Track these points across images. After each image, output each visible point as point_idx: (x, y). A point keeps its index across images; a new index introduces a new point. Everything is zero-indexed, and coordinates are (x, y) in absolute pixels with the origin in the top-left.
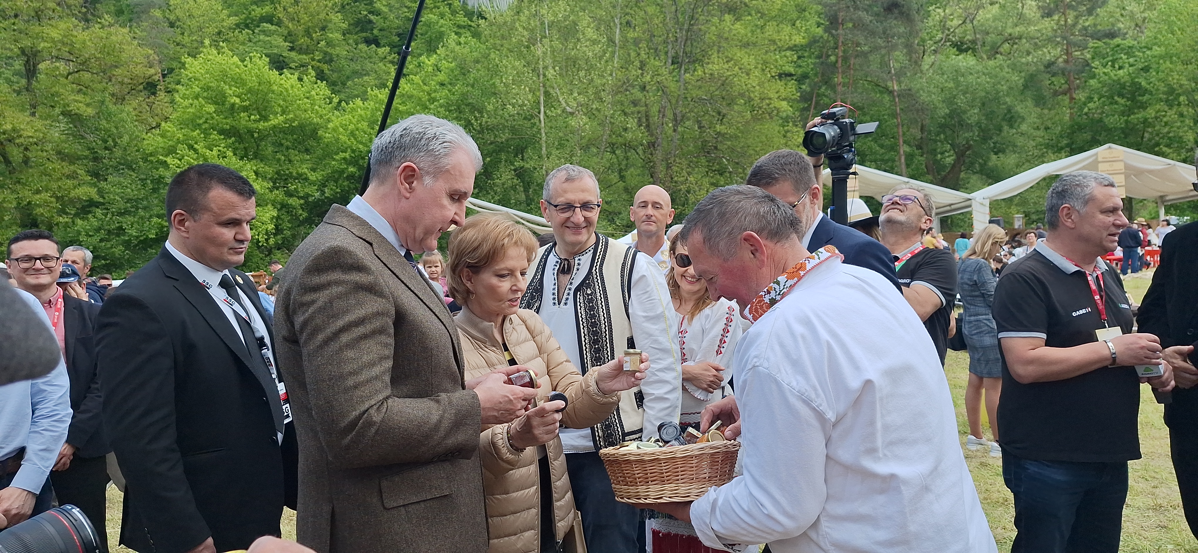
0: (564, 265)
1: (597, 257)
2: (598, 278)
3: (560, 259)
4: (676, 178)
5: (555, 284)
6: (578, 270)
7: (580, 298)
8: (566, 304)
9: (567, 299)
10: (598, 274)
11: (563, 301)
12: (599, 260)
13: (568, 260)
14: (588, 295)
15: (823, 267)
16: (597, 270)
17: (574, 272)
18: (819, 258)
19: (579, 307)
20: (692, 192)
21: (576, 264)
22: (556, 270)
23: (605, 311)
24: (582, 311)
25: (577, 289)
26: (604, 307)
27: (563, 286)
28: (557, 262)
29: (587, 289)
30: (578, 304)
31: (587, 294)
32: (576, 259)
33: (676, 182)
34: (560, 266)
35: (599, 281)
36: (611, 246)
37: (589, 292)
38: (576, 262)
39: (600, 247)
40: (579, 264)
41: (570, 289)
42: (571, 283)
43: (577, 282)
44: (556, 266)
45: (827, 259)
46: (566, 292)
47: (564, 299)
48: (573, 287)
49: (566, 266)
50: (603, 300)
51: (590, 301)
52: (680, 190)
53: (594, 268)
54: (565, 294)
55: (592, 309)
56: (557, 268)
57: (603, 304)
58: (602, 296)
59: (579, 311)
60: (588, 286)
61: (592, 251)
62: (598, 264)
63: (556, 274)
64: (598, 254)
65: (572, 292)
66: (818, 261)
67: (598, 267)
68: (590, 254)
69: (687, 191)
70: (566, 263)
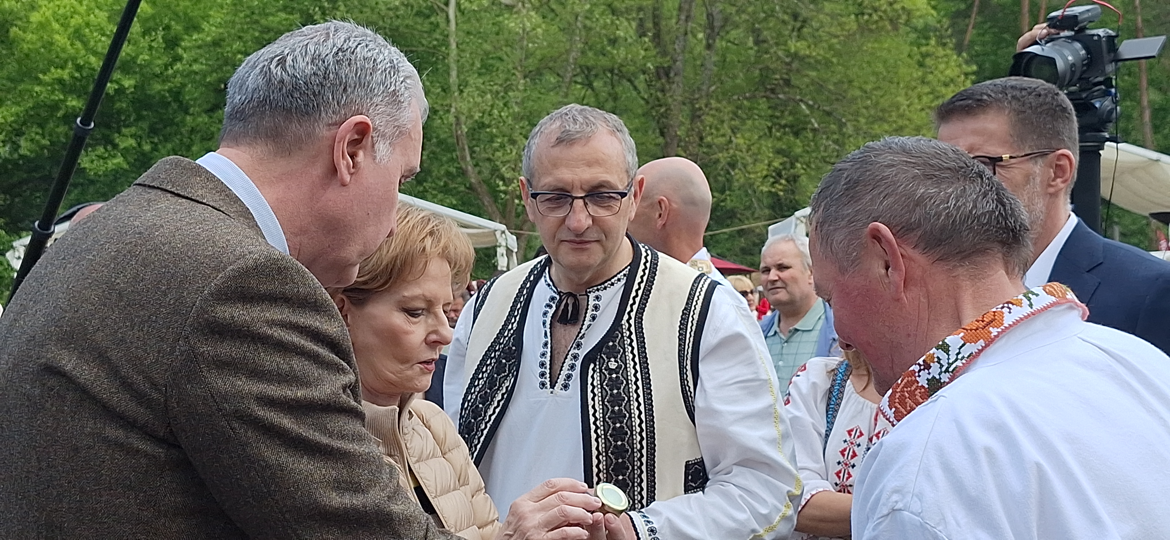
0: (567, 305)
1: (633, 294)
2: (633, 337)
3: (559, 293)
4: (709, 139)
5: (546, 344)
6: (594, 318)
7: (594, 378)
8: (566, 387)
9: (569, 377)
10: (633, 329)
11: (561, 381)
12: (638, 300)
13: (574, 296)
14: (611, 371)
15: (1039, 323)
16: (632, 322)
17: (587, 323)
18: (1031, 305)
19: (590, 395)
20: (740, 165)
21: (590, 307)
22: (550, 315)
23: (642, 408)
24: (596, 404)
25: (590, 358)
26: (641, 400)
27: (563, 351)
28: (553, 299)
29: (609, 358)
30: (590, 388)
31: (608, 368)
32: (592, 296)
33: (709, 146)
34: (558, 307)
35: (635, 344)
36: (662, 273)
37: (613, 365)
38: (592, 303)
39: (640, 273)
40: (596, 308)
41: (575, 357)
42: (579, 346)
43: (590, 343)
44: (550, 306)
45: (1045, 309)
46: (568, 362)
47: (562, 377)
48: (582, 353)
49: (570, 308)
50: (640, 383)
51: (615, 384)
52: (717, 161)
53: (626, 317)
54: (566, 366)
55: (616, 400)
56: (551, 312)
57: (640, 392)
58: (639, 375)
59: (591, 402)
60: (612, 353)
61: (623, 282)
62: (635, 307)
63: (548, 326)
64: (636, 287)
65: (578, 364)
66: (1029, 310)
67: (633, 315)
68: (619, 288)
69: (729, 164)
70: (570, 301)
